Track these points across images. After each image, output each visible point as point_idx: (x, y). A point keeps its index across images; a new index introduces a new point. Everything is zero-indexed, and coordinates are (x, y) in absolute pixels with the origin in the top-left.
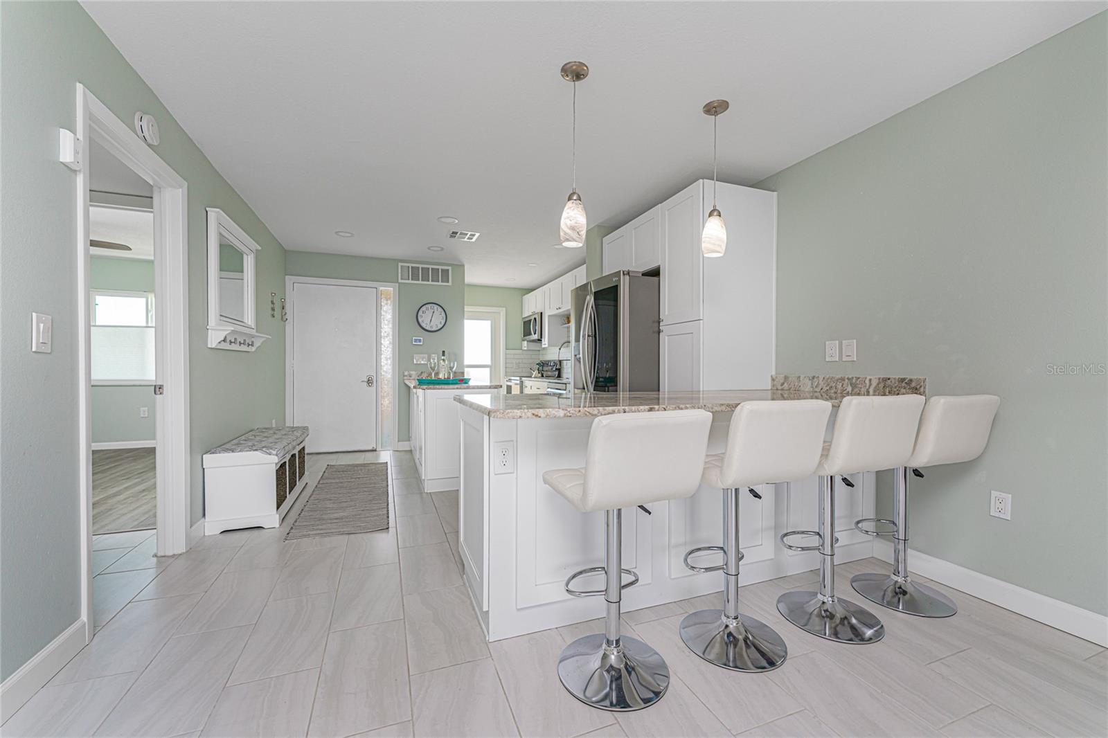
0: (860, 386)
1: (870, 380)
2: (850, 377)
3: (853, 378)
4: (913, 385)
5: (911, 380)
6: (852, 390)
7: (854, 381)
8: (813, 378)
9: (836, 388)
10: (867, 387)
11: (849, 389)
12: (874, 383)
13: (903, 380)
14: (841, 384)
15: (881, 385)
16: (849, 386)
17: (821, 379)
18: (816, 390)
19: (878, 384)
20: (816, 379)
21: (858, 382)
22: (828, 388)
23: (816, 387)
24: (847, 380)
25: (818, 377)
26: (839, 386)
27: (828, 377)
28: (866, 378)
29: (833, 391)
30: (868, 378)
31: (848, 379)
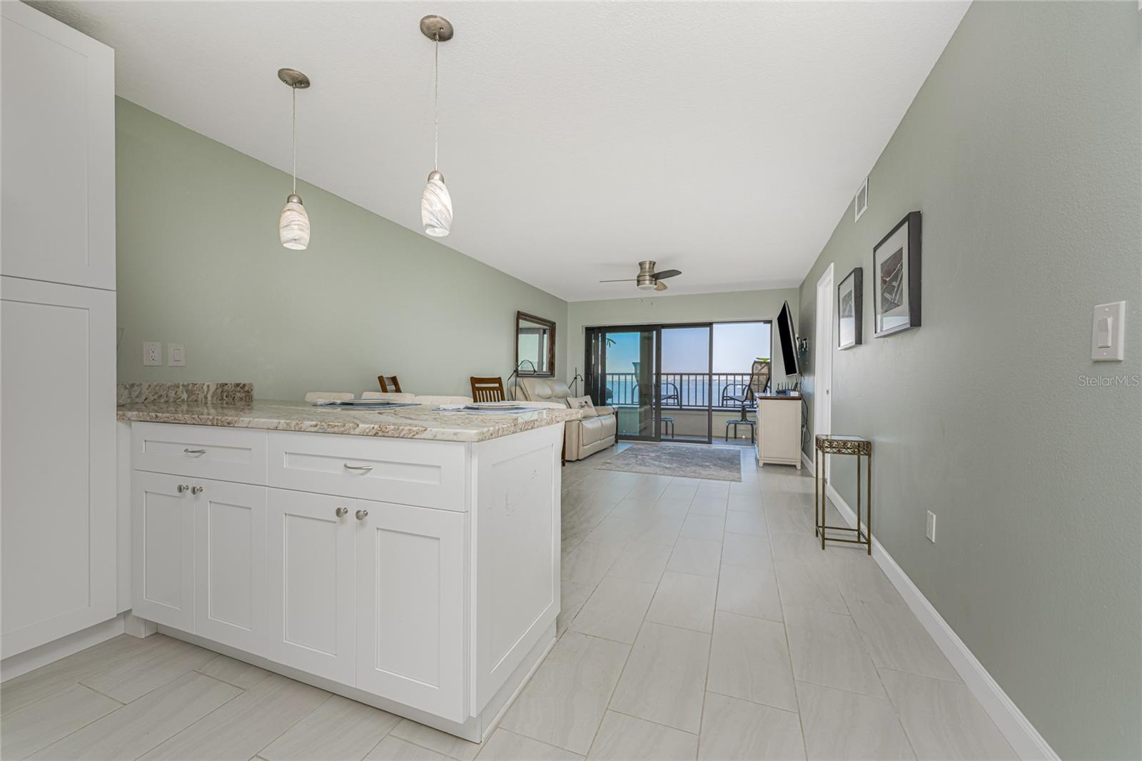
0: (197, 392)
1: (208, 386)
2: (185, 384)
3: (189, 384)
4: (246, 389)
5: (244, 385)
6: (188, 398)
7: (190, 387)
8: (133, 385)
9: (167, 396)
10: (205, 393)
11: (185, 396)
12: (212, 389)
13: (238, 385)
14: (174, 392)
15: (220, 390)
16: (185, 393)
17: (145, 385)
18: (137, 400)
19: (216, 389)
20: (136, 388)
21: (195, 389)
22: (156, 397)
23: (137, 397)
24: (181, 388)
25: (141, 384)
26: (172, 394)
27: (155, 384)
28: (204, 384)
29: (162, 401)
30: (206, 384)
31: (183, 385)
